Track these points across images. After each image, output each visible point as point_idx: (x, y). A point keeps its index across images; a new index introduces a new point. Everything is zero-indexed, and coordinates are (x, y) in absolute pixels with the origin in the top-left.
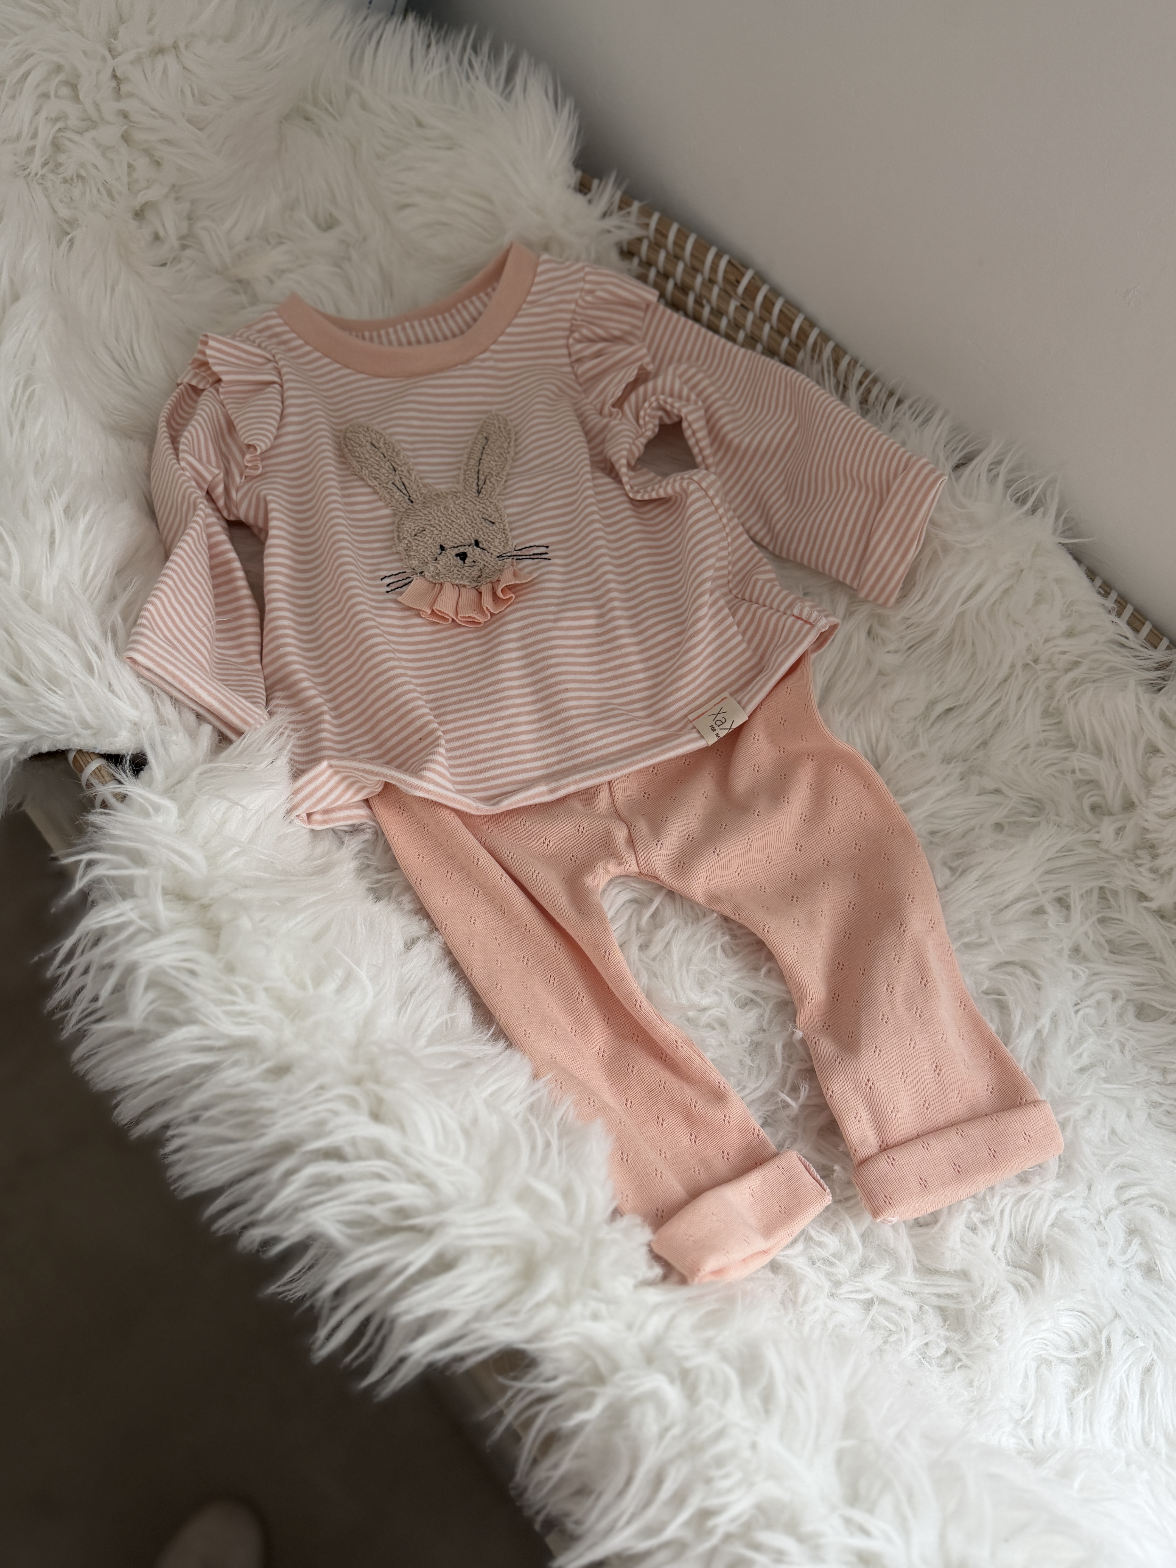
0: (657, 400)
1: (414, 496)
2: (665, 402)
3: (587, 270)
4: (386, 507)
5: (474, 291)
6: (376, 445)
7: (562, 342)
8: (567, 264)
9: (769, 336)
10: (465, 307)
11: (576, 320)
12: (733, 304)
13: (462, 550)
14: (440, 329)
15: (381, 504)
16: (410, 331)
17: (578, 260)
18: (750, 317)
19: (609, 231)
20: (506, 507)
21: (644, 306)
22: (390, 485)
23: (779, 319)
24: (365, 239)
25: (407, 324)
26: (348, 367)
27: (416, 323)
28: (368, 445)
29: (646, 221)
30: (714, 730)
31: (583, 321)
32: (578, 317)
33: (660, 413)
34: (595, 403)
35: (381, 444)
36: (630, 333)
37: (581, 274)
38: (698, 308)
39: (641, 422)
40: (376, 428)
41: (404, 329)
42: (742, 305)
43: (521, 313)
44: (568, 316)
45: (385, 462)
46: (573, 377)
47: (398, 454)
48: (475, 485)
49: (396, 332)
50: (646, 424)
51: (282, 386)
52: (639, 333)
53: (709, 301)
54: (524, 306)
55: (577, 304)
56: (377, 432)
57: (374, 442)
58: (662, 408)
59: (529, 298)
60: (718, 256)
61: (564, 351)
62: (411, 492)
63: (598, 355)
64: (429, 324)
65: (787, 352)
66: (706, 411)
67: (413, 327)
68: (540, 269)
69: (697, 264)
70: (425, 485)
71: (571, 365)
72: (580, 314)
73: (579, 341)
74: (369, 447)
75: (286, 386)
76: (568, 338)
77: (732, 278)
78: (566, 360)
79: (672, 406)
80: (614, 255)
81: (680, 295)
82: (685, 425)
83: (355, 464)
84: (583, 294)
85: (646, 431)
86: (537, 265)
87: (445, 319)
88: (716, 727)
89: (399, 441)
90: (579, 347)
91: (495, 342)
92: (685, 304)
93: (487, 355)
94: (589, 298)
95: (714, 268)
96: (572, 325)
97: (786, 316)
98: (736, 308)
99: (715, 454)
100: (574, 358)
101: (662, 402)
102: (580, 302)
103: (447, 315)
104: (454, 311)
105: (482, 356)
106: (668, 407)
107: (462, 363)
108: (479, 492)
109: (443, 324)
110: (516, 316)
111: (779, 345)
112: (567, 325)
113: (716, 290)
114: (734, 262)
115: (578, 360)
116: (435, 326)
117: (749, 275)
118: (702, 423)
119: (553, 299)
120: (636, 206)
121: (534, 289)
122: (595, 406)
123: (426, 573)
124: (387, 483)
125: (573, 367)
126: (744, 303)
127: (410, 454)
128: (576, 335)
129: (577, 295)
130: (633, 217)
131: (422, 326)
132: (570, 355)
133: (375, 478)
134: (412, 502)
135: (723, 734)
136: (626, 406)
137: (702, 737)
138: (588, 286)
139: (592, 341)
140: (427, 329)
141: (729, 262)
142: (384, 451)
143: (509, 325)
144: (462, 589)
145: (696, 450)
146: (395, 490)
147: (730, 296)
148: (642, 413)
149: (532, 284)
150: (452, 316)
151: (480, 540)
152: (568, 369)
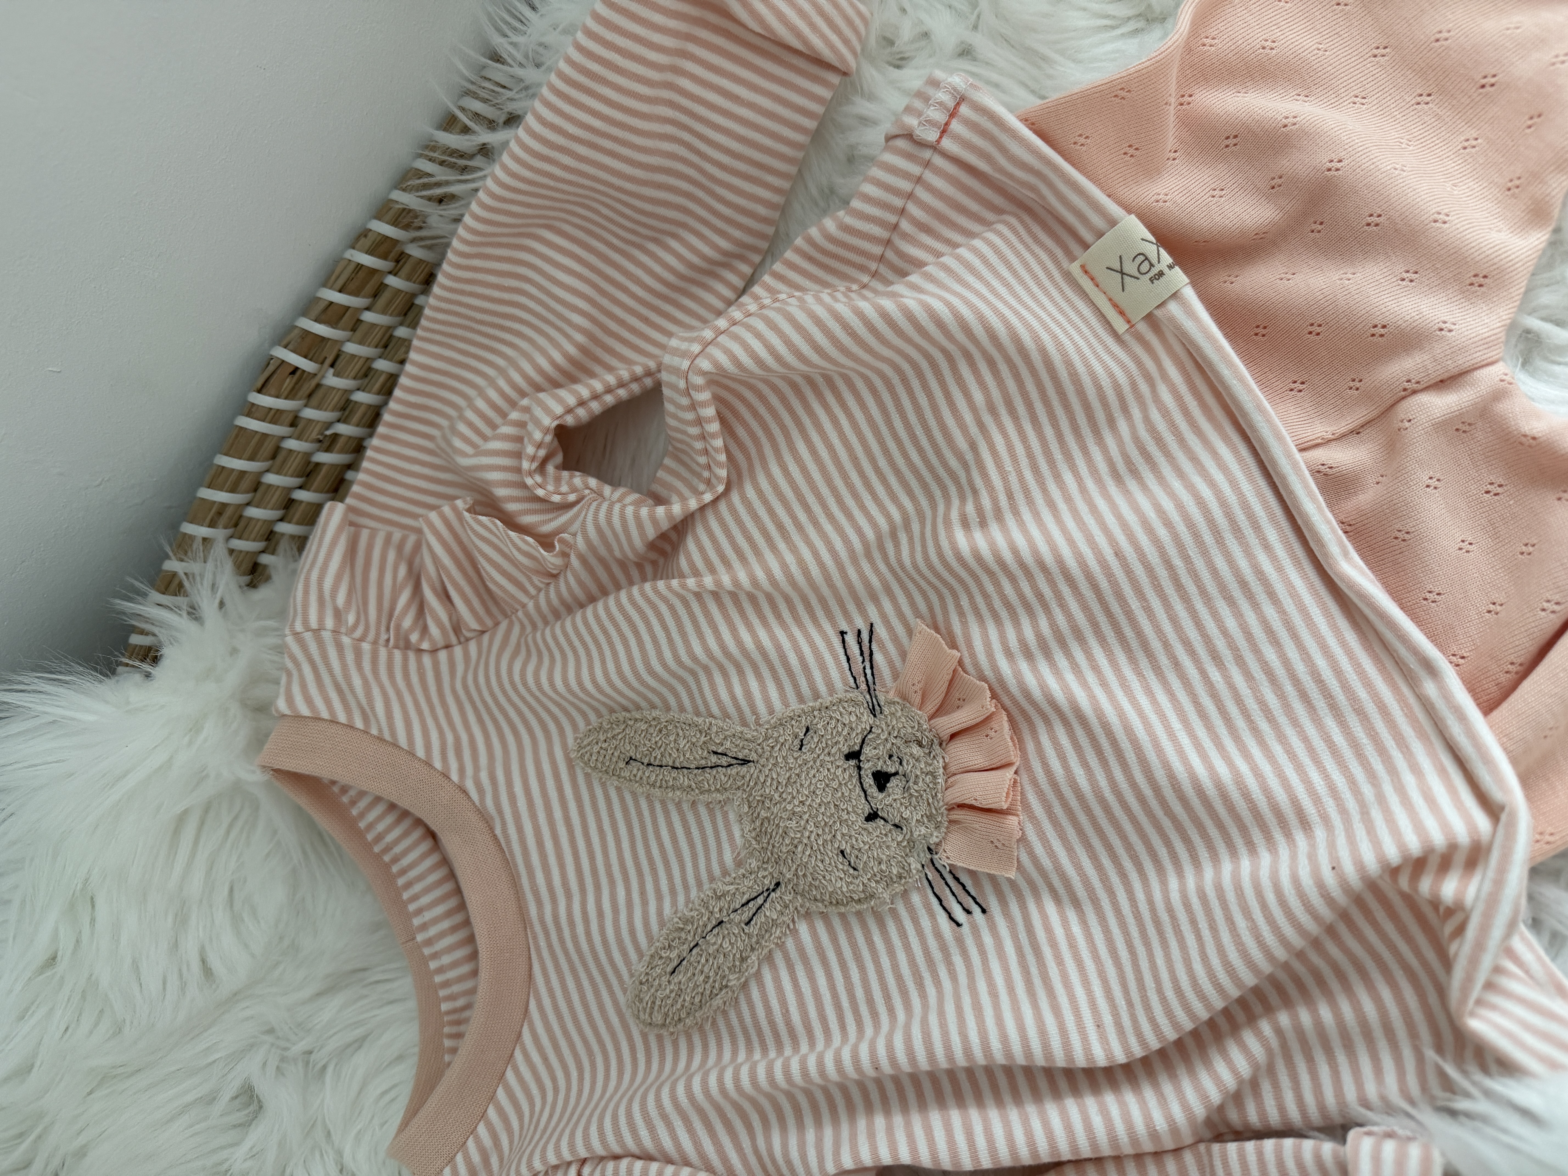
0: (530, 474)
1: (767, 882)
2: (533, 459)
3: (299, 627)
4: (795, 932)
5: (350, 826)
6: (676, 963)
7: (427, 660)
8: (290, 665)
9: (384, 312)
10: (379, 838)
11: (388, 640)
12: (331, 380)
13: (869, 781)
14: (420, 878)
15: (790, 943)
16: (432, 931)
17: (281, 649)
18: (351, 348)
19: (222, 604)
20: (771, 712)
21: (352, 529)
22: (753, 929)
23: (355, 293)
24: (271, 1031)
25: (420, 938)
26: (519, 1035)
27: (417, 922)
28: (676, 979)
29: (197, 545)
30: (1161, 274)
31: (388, 629)
32: (384, 637)
33: (550, 468)
34: (533, 591)
35: (674, 955)
36: (400, 548)
37: (308, 636)
38: (340, 443)
39: (572, 498)
40: (640, 968)
41: (429, 942)
42: (332, 366)
43: (387, 736)
44: (383, 653)
45: (708, 943)
46: (486, 638)
47: (687, 921)
48: (733, 771)
49: (435, 956)
50: (574, 490)
51: (584, 1161)
52: (397, 535)
53: (329, 425)
54: (374, 732)
55: (362, 639)
56: (651, 966)
57: (669, 969)
58: (542, 468)
59: (359, 724)
60: (251, 411)
61: (443, 655)
62: (758, 889)
63: (446, 597)
64: (415, 898)
65: (408, 279)
66: (539, 389)
67: (424, 927)
68: (305, 711)
69: (268, 447)
70: (739, 864)
71: (464, 642)
72: (378, 634)
73: (425, 630)
74: (680, 977)
75: (583, 1153)
76: (420, 651)
77: (289, 382)
78: (458, 651)
79: (539, 446)
80: (263, 593)
81: (319, 479)
82: (570, 420)
83: (718, 1002)
84: (343, 630)
85: (588, 488)
86: (298, 717)
87: (403, 872)
88: (1154, 271)
89: (662, 924)
90: (434, 630)
91: (446, 776)
92: (333, 466)
93: (470, 785)
94: (351, 619)
95: (273, 416)
96: (396, 647)
97: (350, 280)
98: (337, 375)
99: (610, 369)
100: (453, 639)
101: (535, 465)
102: (358, 633)
103: (395, 869)
104: (387, 858)
105: (474, 795)
106: (542, 453)
107: (492, 829)
108: (745, 762)
109: (412, 874)
110: (395, 745)
111: (398, 291)
112: (397, 654)
113: (309, 413)
114: (259, 384)
115: (457, 629)
116: (417, 888)
117: (282, 353)
118: (562, 393)
119: (357, 682)
120: (172, 565)
121: (342, 718)
122: (539, 590)
123: (934, 840)
124: (749, 936)
125: (468, 640)
126: (329, 361)
127: (681, 899)
128: (414, 638)
129: (346, 640)
130: (194, 567)
131: (419, 911)
132: (448, 647)
133: (743, 960)
134: (778, 884)
135: (1167, 258)
136: (546, 529)
137: (1175, 296)
138: (329, 623)
139: (421, 608)
140: (425, 900)
141: (259, 391)
142: (686, 947)
143: (412, 754)
144: (953, 769)
145: (609, 399)
146: (760, 919)
147: (318, 386)
148: (556, 498)
149: (334, 722)
150: (395, 860)
151: (846, 750)
152: (473, 646)
